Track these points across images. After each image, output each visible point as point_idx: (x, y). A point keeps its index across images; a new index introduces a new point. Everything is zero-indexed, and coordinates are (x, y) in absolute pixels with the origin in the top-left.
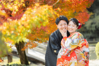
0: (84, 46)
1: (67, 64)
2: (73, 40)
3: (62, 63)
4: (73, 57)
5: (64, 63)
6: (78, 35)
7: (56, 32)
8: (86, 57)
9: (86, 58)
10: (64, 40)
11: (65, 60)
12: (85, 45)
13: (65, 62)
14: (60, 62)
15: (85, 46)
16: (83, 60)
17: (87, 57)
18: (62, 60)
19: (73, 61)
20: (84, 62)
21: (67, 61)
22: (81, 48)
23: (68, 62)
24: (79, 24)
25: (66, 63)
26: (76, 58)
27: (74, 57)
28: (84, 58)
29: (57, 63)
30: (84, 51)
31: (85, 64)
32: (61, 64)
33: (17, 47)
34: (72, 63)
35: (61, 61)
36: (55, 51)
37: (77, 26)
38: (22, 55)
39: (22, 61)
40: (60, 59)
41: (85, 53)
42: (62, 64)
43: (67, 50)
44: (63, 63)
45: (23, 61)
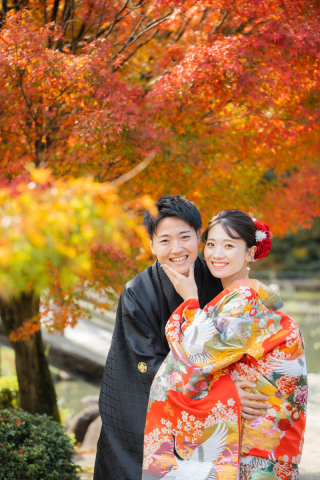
0: (276, 352)
1: (192, 431)
2: (222, 324)
3: (169, 424)
4: (219, 405)
5: (179, 426)
6: (249, 298)
7: (150, 271)
8: (287, 404)
9: (284, 405)
10: (182, 320)
11: (185, 415)
12: (282, 344)
13: (184, 424)
14: (163, 421)
15: (282, 353)
16: (272, 419)
17: (290, 400)
18: (172, 413)
19: (220, 421)
20: (275, 428)
21: (192, 418)
22: (260, 362)
23: (198, 424)
24: (260, 236)
25: (186, 429)
26: (237, 408)
27: (225, 403)
28: (278, 409)
29: (147, 423)
30: (276, 376)
31: (283, 434)
32: (164, 430)
33: (7, 318)
34: (213, 429)
35: (167, 416)
36: (142, 367)
37: (249, 245)
38: (27, 354)
39: (26, 383)
40: (162, 404)
41: (279, 384)
42: (170, 432)
43: (190, 370)
44: (175, 425)
45: (30, 382)
